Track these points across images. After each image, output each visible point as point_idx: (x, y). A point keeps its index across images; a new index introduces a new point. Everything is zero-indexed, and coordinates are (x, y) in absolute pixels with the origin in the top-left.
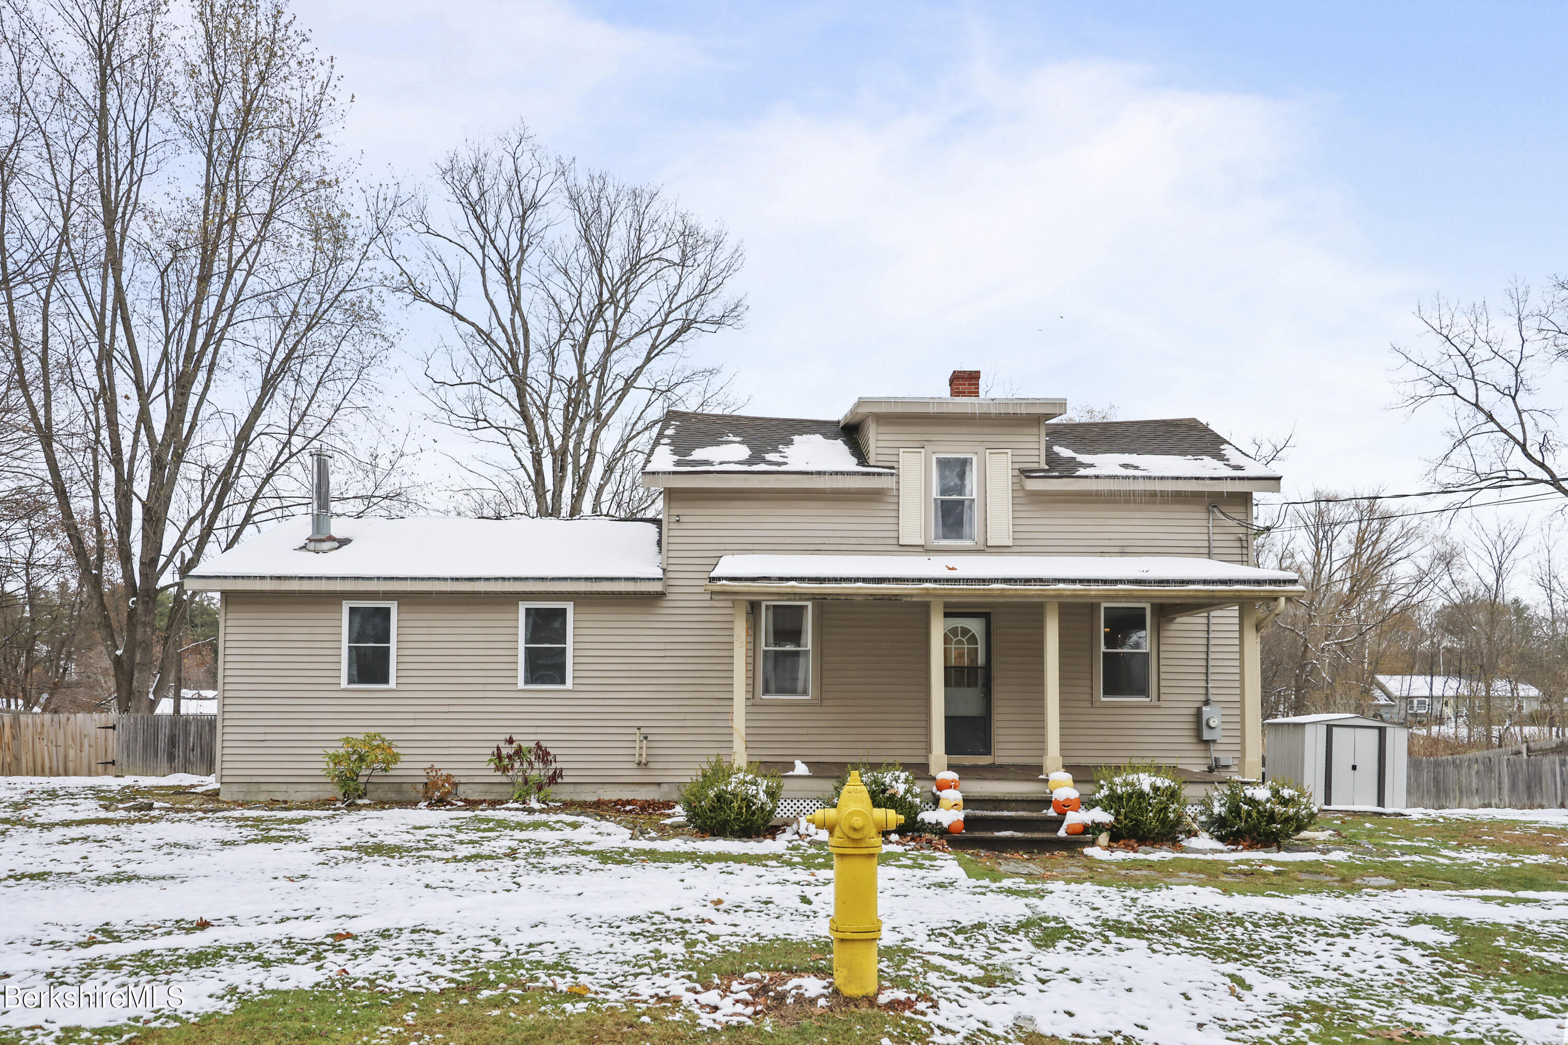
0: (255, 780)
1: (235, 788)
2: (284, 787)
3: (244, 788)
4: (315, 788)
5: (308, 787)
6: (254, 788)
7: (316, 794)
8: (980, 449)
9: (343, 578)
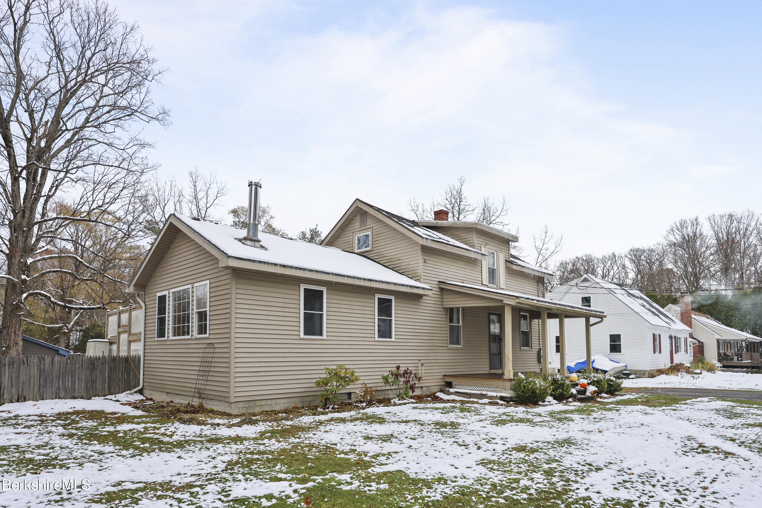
0: (254, 398)
1: (241, 405)
2: (269, 402)
3: (246, 405)
4: (286, 401)
5: (283, 401)
6: (252, 404)
7: (286, 405)
8: (497, 250)
9: (317, 271)
